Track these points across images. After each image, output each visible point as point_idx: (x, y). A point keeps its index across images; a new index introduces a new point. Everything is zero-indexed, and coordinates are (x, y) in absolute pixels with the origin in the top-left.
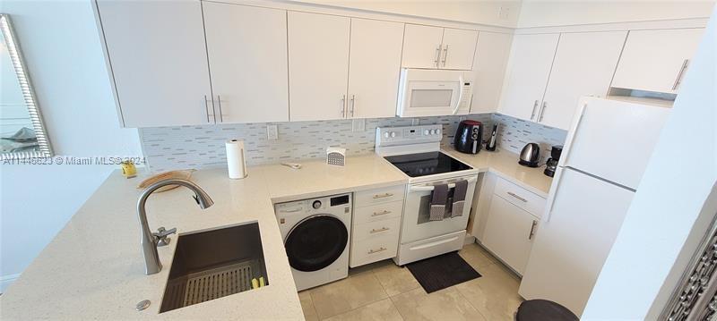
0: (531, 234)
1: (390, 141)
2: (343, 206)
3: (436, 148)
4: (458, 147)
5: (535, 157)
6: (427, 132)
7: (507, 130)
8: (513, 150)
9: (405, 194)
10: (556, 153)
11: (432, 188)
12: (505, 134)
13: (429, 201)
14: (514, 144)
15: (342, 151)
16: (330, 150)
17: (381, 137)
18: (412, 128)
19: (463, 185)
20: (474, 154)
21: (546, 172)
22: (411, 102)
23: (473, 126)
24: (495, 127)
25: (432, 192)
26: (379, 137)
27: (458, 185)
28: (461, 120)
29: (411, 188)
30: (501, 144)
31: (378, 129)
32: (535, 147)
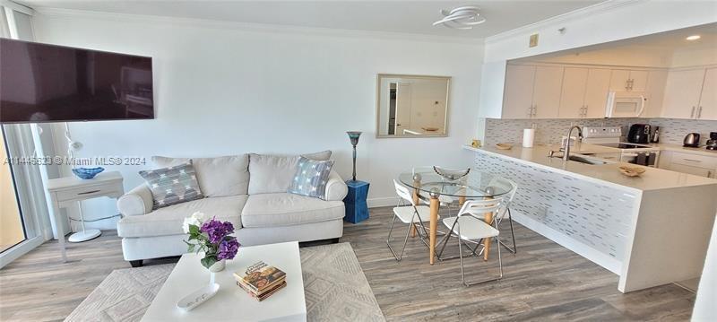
3: (619, 142)
5: (696, 141)
6: (613, 131)
7: (665, 130)
11: (636, 155)
14: (674, 138)
18: (605, 128)
19: (653, 155)
20: (647, 143)
21: (708, 148)
22: (615, 110)
23: (644, 126)
24: (657, 128)
25: (636, 157)
26: (586, 132)
27: (650, 154)
28: (630, 125)
29: (623, 154)
30: (662, 140)
31: (585, 128)
32: (696, 135)
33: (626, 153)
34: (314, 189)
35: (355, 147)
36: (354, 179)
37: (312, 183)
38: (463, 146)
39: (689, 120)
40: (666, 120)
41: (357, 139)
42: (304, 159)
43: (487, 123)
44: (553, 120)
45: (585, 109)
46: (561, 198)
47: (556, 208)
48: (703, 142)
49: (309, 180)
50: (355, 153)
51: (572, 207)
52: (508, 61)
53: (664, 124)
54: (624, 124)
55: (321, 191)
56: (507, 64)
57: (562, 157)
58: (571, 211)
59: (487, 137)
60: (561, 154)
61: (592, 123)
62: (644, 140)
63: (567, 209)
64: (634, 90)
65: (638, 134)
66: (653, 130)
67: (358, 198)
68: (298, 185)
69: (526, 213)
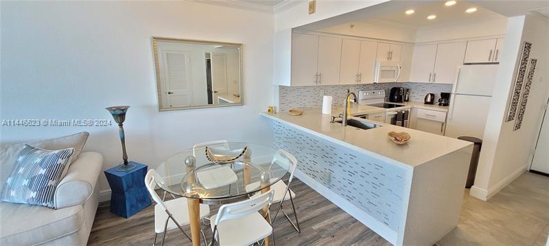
0: (442, 130)
1: (366, 97)
3: (384, 102)
4: (392, 100)
5: (432, 99)
6: (379, 93)
9: (385, 116)
11: (396, 113)
13: (395, 119)
14: (418, 97)
18: (374, 91)
19: (407, 112)
20: (401, 102)
21: (440, 105)
22: (381, 77)
23: (400, 88)
24: (408, 90)
25: (396, 115)
26: (361, 95)
27: (405, 111)
28: (391, 88)
29: (387, 113)
30: (410, 99)
31: (360, 92)
32: (432, 95)
33: (389, 111)
34: (33, 195)
35: (121, 125)
36: (126, 163)
37: (30, 186)
38: (261, 114)
39: (427, 84)
40: (413, 83)
41: (124, 114)
42: (30, 149)
43: (280, 89)
44: (336, 86)
45: (359, 76)
46: (341, 164)
47: (338, 174)
48: (436, 100)
49: (26, 182)
50: (122, 132)
51: (351, 174)
52: (293, 29)
53: (412, 87)
54: (387, 87)
55: (47, 195)
56: (292, 32)
57: (341, 122)
58: (350, 178)
59: (281, 104)
60: (340, 119)
61: (365, 87)
62: (400, 100)
63: (346, 175)
64: (392, 60)
65: (396, 95)
66: (405, 92)
67: (128, 187)
68: (10, 189)
69: (314, 177)
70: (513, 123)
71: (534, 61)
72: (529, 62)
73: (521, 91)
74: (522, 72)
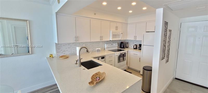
0: (140, 61)
1: (108, 47)
2: (103, 59)
3: (117, 48)
4: (121, 47)
5: (136, 47)
6: (115, 45)
7: (129, 43)
8: (131, 47)
9: (115, 56)
10: (140, 45)
11: (120, 54)
12: (129, 44)
13: (120, 57)
14: (131, 46)
15: (100, 49)
16: (97, 49)
17: (106, 46)
18: (112, 44)
19: (125, 53)
20: (124, 48)
21: (139, 49)
22: (113, 38)
23: (123, 42)
31: (105, 44)
32: (136, 45)
33: (116, 54)
39: (134, 40)
40: (129, 40)
43: (56, 45)
45: (101, 37)
48: (138, 47)
64: (118, 30)
65: (122, 45)
66: (126, 44)
70: (165, 60)
71: (170, 31)
72: (168, 31)
73: (166, 45)
74: (165, 35)
